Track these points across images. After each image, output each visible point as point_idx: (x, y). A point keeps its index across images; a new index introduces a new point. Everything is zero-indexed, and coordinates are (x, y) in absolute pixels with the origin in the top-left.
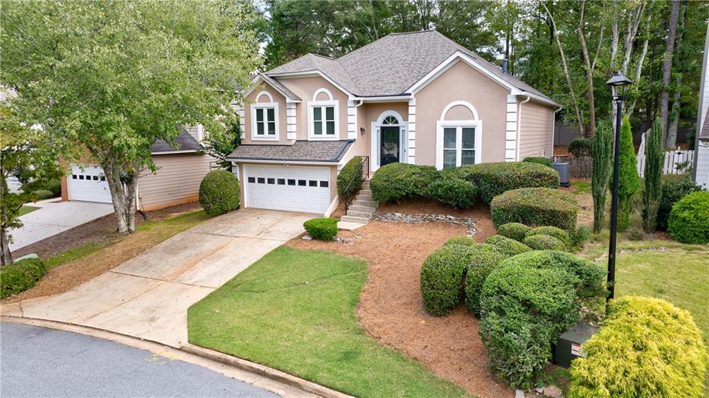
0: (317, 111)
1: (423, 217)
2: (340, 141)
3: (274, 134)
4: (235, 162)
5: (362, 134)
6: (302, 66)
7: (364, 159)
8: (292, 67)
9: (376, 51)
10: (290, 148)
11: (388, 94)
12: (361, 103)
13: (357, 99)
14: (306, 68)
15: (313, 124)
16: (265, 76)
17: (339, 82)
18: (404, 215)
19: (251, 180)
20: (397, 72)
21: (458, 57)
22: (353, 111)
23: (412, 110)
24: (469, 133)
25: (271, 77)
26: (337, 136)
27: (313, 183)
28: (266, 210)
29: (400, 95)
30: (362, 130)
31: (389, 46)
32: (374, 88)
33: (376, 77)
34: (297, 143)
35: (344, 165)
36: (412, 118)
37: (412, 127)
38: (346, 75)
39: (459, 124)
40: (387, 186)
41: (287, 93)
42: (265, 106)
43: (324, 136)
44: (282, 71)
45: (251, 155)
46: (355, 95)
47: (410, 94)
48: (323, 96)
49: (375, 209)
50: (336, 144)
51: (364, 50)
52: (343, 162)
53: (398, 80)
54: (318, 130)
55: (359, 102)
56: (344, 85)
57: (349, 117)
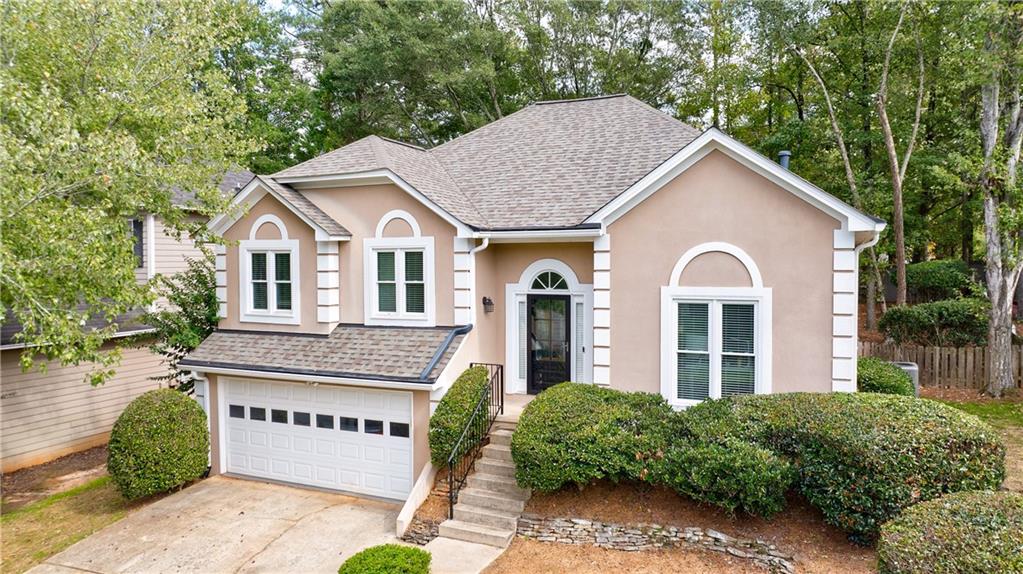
0: (385, 259)
1: (645, 531)
2: (438, 327)
3: (289, 308)
4: (199, 374)
5: (487, 311)
6: (353, 161)
7: (492, 371)
8: (330, 164)
9: (512, 134)
10: (324, 340)
11: (546, 224)
12: (486, 244)
13: (476, 235)
14: (362, 165)
15: (377, 287)
16: (270, 183)
17: (435, 198)
18: (598, 525)
19: (236, 411)
20: (561, 176)
21: (713, 142)
22: (468, 262)
23: (601, 261)
24: (740, 318)
25: (282, 185)
26: (430, 317)
27: (374, 427)
28: (268, 481)
29: (575, 228)
30: (487, 302)
31: (536, 124)
32: (512, 210)
33: (515, 185)
34: (340, 330)
35: (445, 391)
36: (601, 280)
37: (602, 299)
38: (449, 181)
39: (716, 296)
40: (556, 455)
41: (319, 219)
42: (271, 247)
43: (402, 315)
44: (310, 172)
45: (236, 357)
46: (470, 227)
47: (597, 226)
48: (397, 228)
49: (522, 504)
50: (427, 336)
51: (486, 132)
52: (444, 383)
53: (567, 192)
54: (387, 302)
55: (479, 242)
56: (446, 204)
57: (456, 274)
